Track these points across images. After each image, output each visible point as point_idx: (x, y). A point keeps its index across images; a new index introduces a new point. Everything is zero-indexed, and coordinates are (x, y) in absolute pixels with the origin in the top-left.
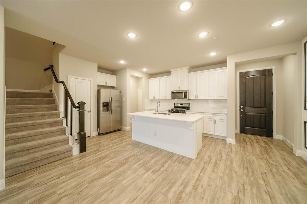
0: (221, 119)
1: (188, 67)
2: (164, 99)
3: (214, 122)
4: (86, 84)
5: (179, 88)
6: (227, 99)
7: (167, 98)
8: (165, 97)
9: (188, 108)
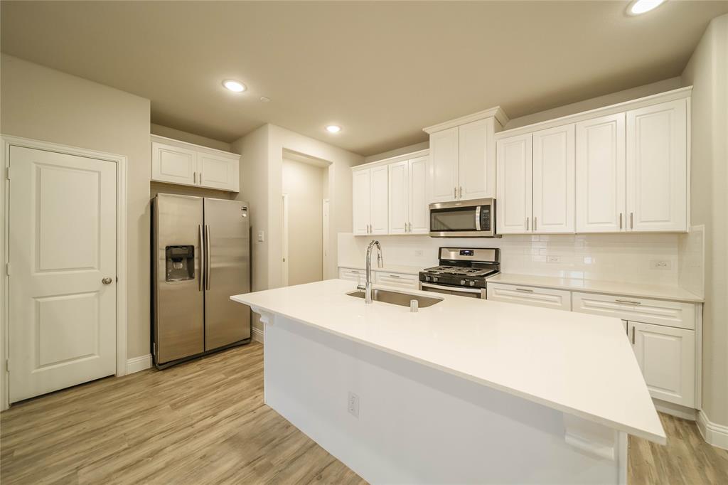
0: (664, 324)
2: (405, 233)
4: (97, 175)
5: (459, 191)
7: (415, 231)
8: (408, 226)
9: (494, 268)
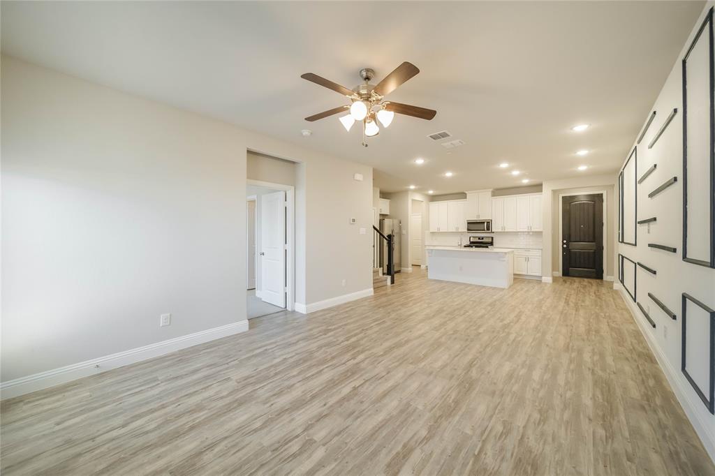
0: (535, 255)
1: (491, 190)
2: (456, 231)
3: (527, 259)
5: (478, 216)
6: (541, 232)
7: (461, 230)
8: (458, 229)
